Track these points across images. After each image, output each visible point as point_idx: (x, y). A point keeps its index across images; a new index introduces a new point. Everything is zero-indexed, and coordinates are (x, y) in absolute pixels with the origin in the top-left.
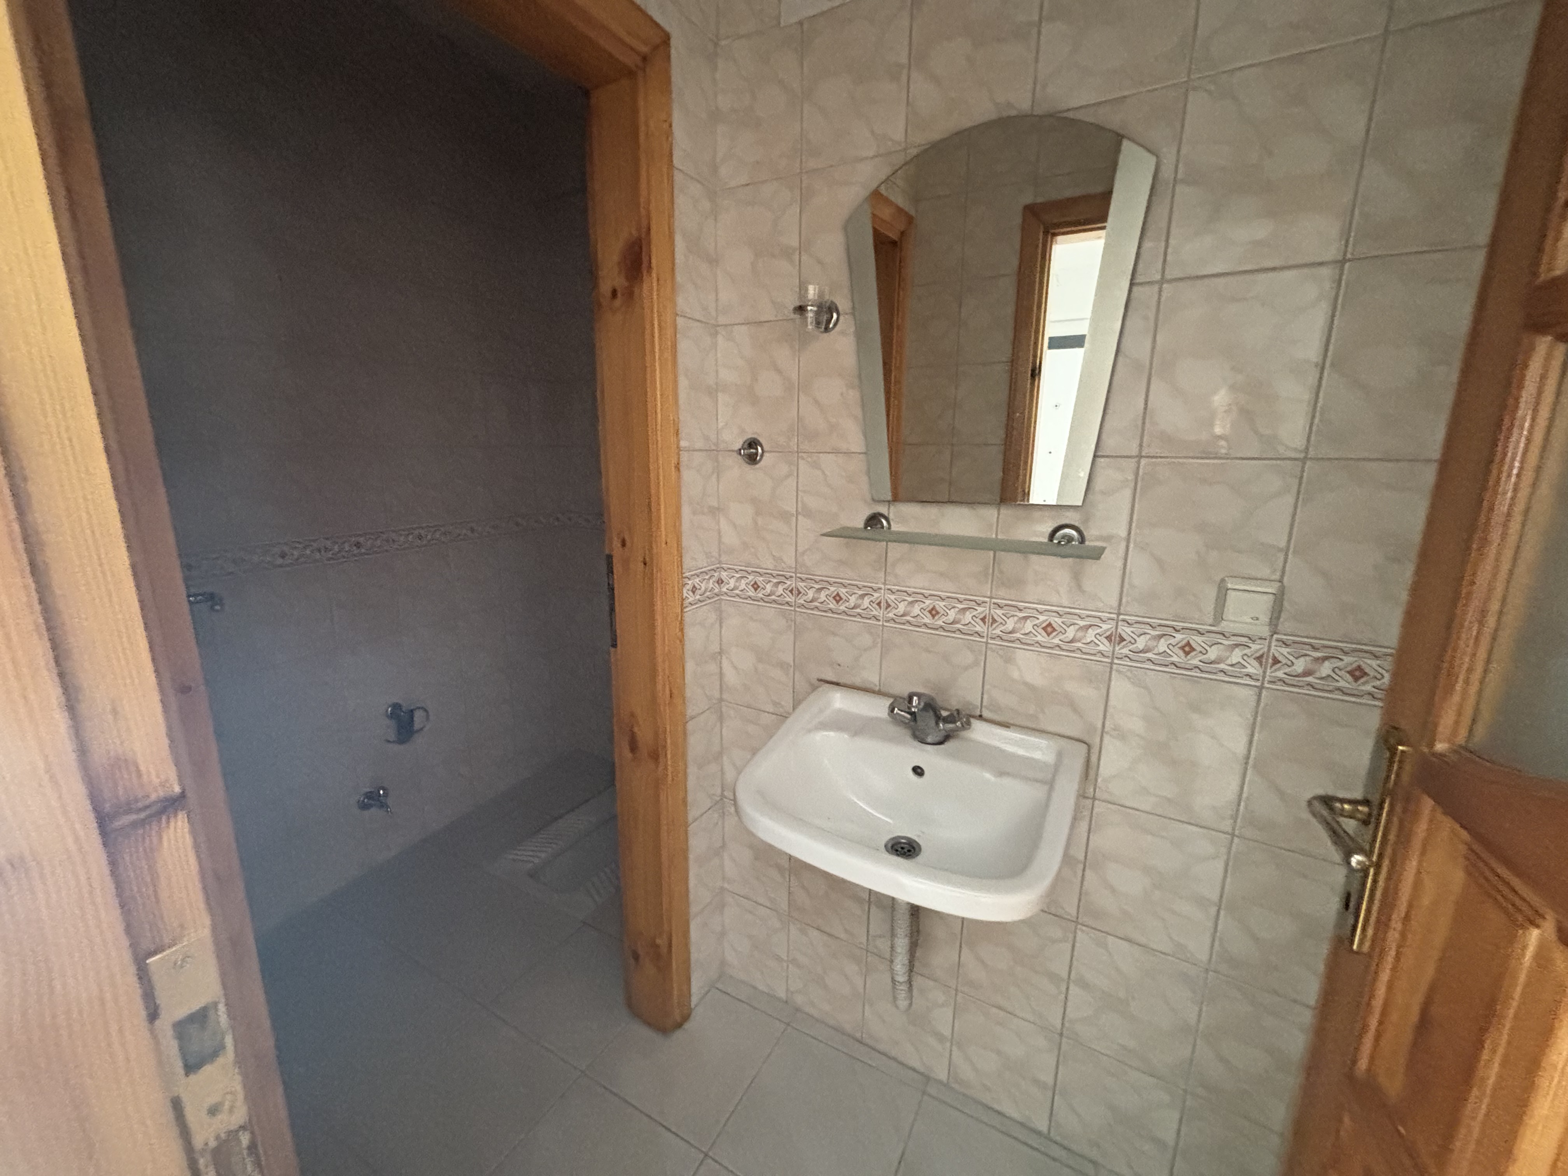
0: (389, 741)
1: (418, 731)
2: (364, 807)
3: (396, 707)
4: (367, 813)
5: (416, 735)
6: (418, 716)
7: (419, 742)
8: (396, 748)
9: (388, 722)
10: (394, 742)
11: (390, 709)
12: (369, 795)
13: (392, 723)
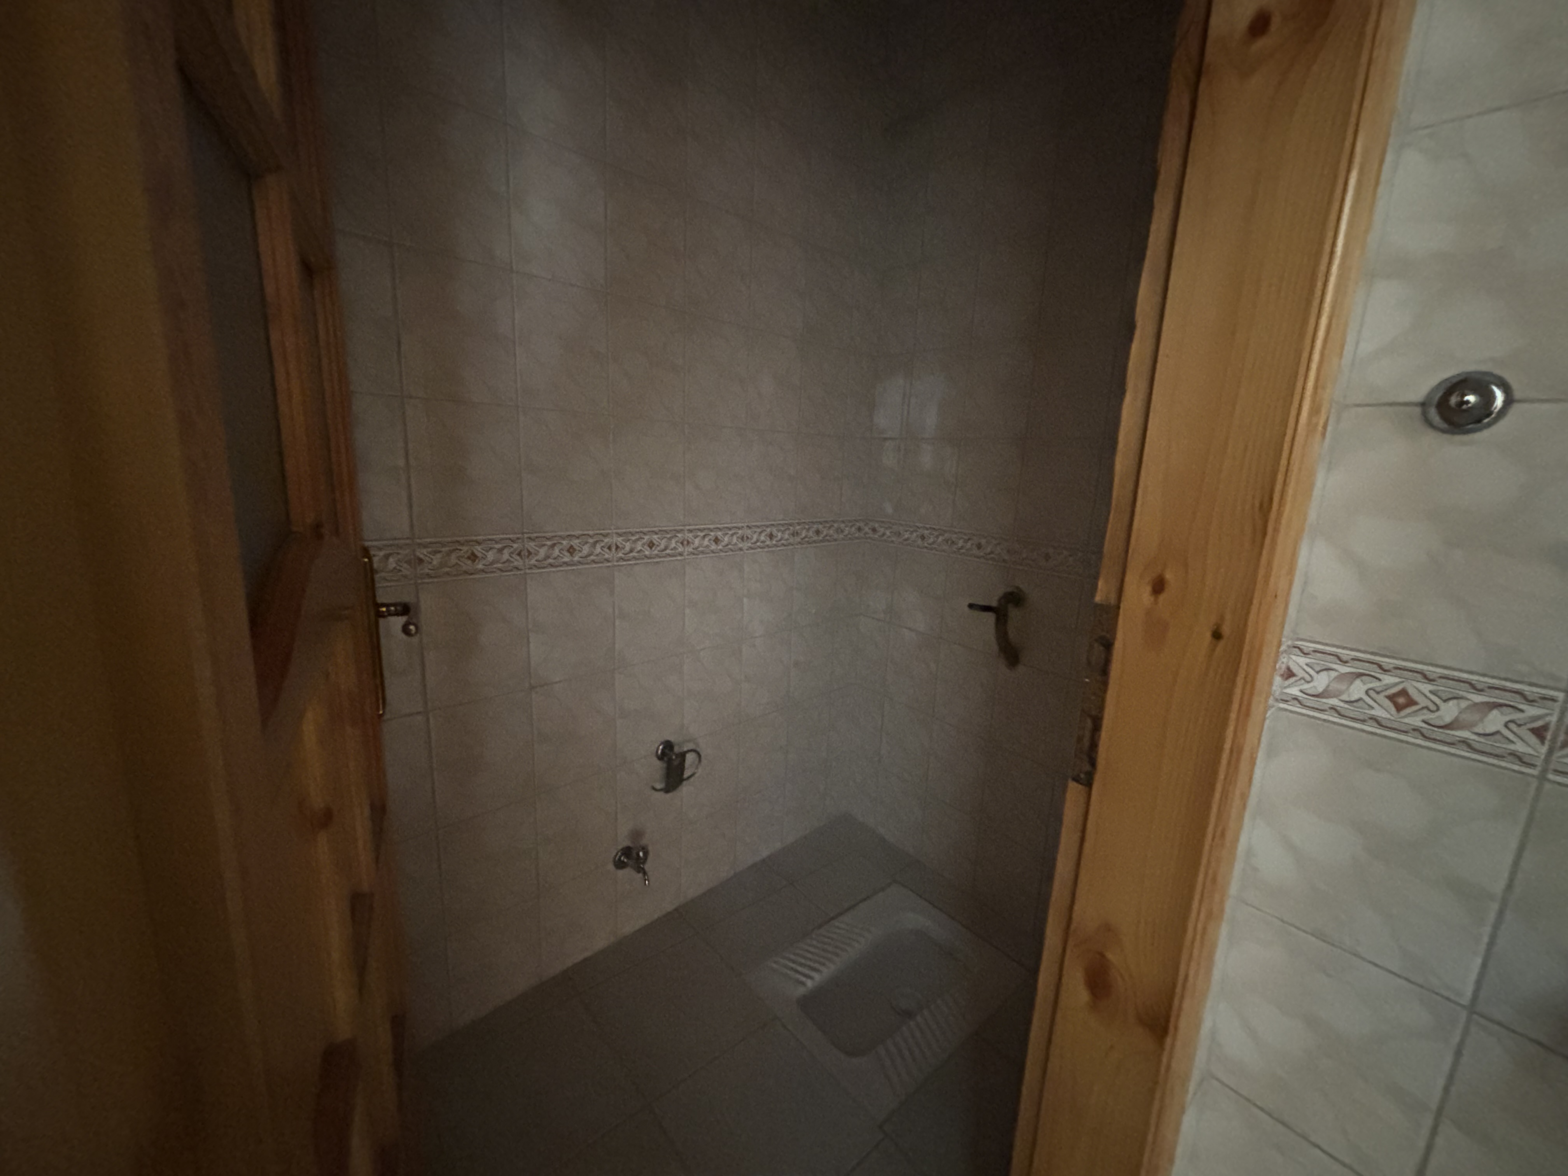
0: (654, 789)
1: (685, 780)
2: (619, 865)
3: (668, 746)
4: (621, 873)
5: (684, 783)
6: (690, 758)
7: (685, 789)
8: (661, 795)
9: (658, 763)
10: (661, 790)
11: (661, 747)
12: (627, 851)
13: (659, 765)
